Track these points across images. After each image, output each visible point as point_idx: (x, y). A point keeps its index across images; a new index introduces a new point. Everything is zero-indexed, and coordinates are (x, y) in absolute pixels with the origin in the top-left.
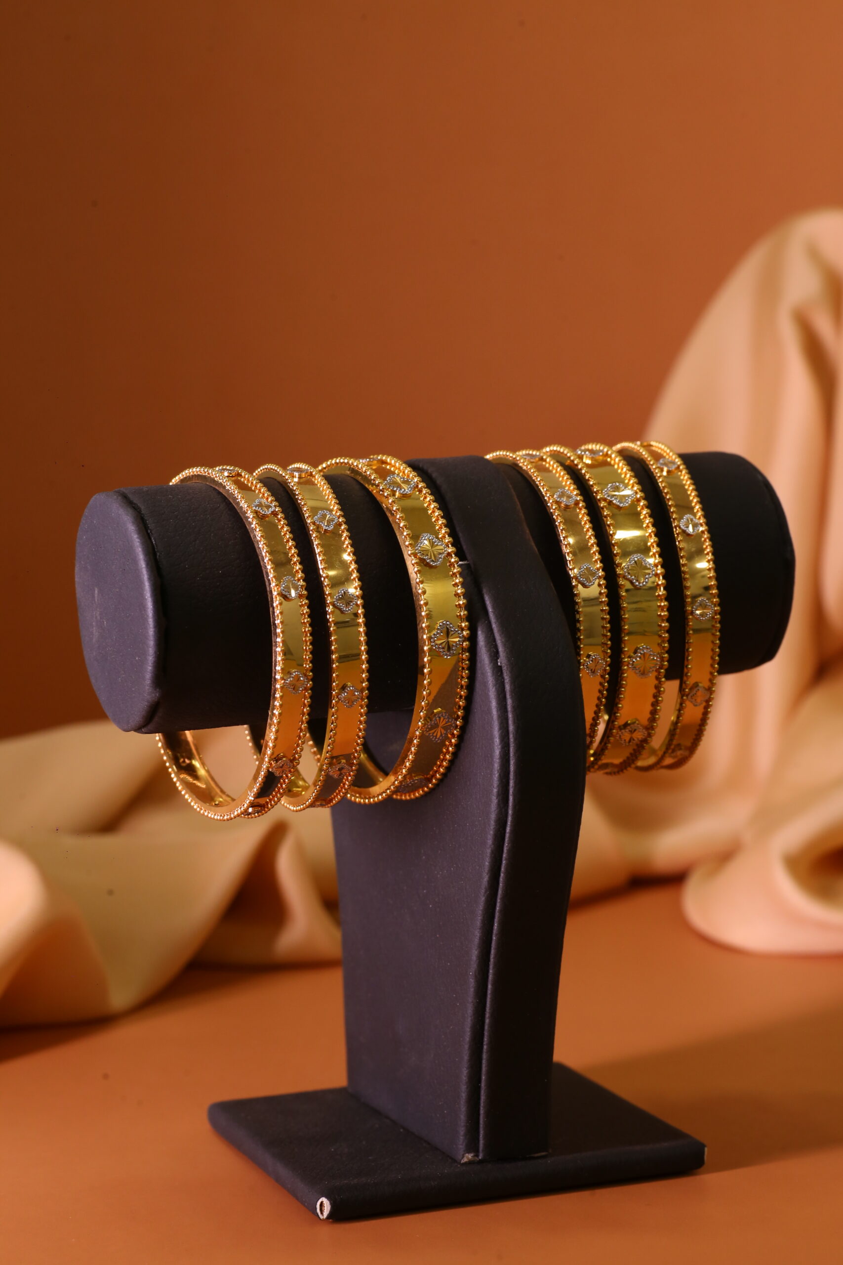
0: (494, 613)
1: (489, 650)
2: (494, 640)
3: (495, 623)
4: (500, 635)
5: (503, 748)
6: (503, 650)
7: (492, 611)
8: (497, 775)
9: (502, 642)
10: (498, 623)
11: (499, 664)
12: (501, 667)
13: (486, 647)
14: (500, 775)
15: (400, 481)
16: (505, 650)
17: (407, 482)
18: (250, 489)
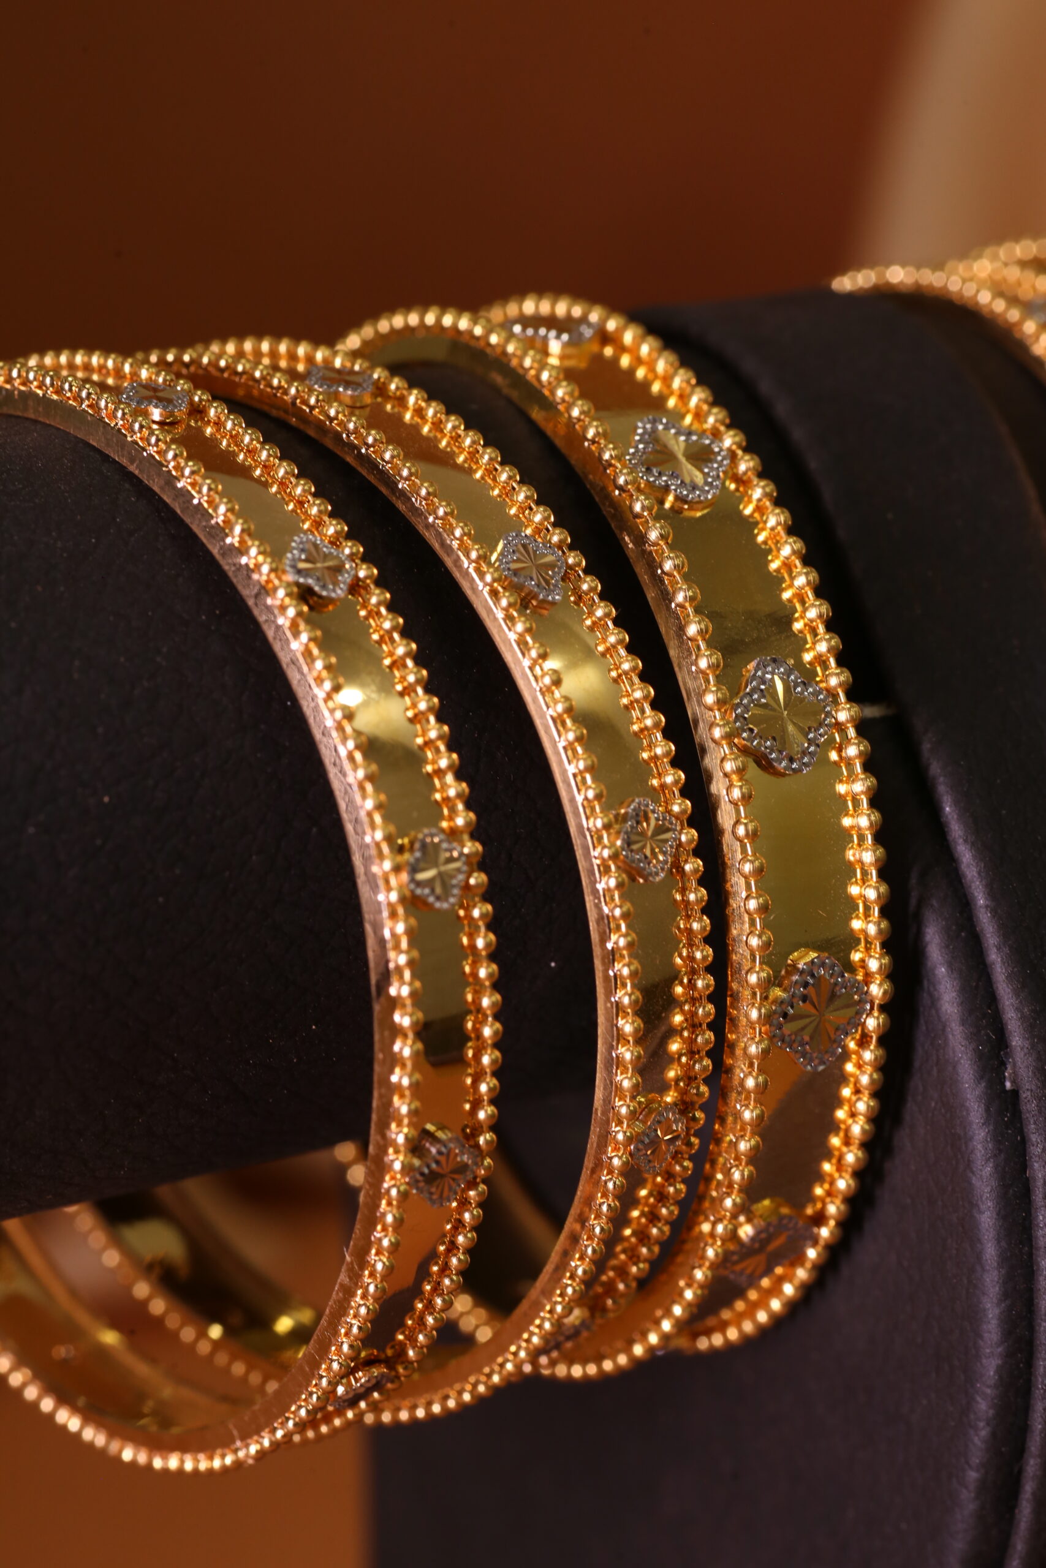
0: (994, 912)
1: (974, 1036)
2: (992, 999)
3: (999, 949)
4: (1016, 993)
5: (1009, 1355)
6: (1027, 1044)
7: (987, 907)
8: (983, 1433)
9: (1023, 1018)
10: (1007, 950)
11: (1008, 1085)
12: (1015, 1093)
13: (963, 1022)
14: (994, 1434)
15: (678, 445)
16: (1033, 1046)
17: (701, 456)
18: (244, 472)
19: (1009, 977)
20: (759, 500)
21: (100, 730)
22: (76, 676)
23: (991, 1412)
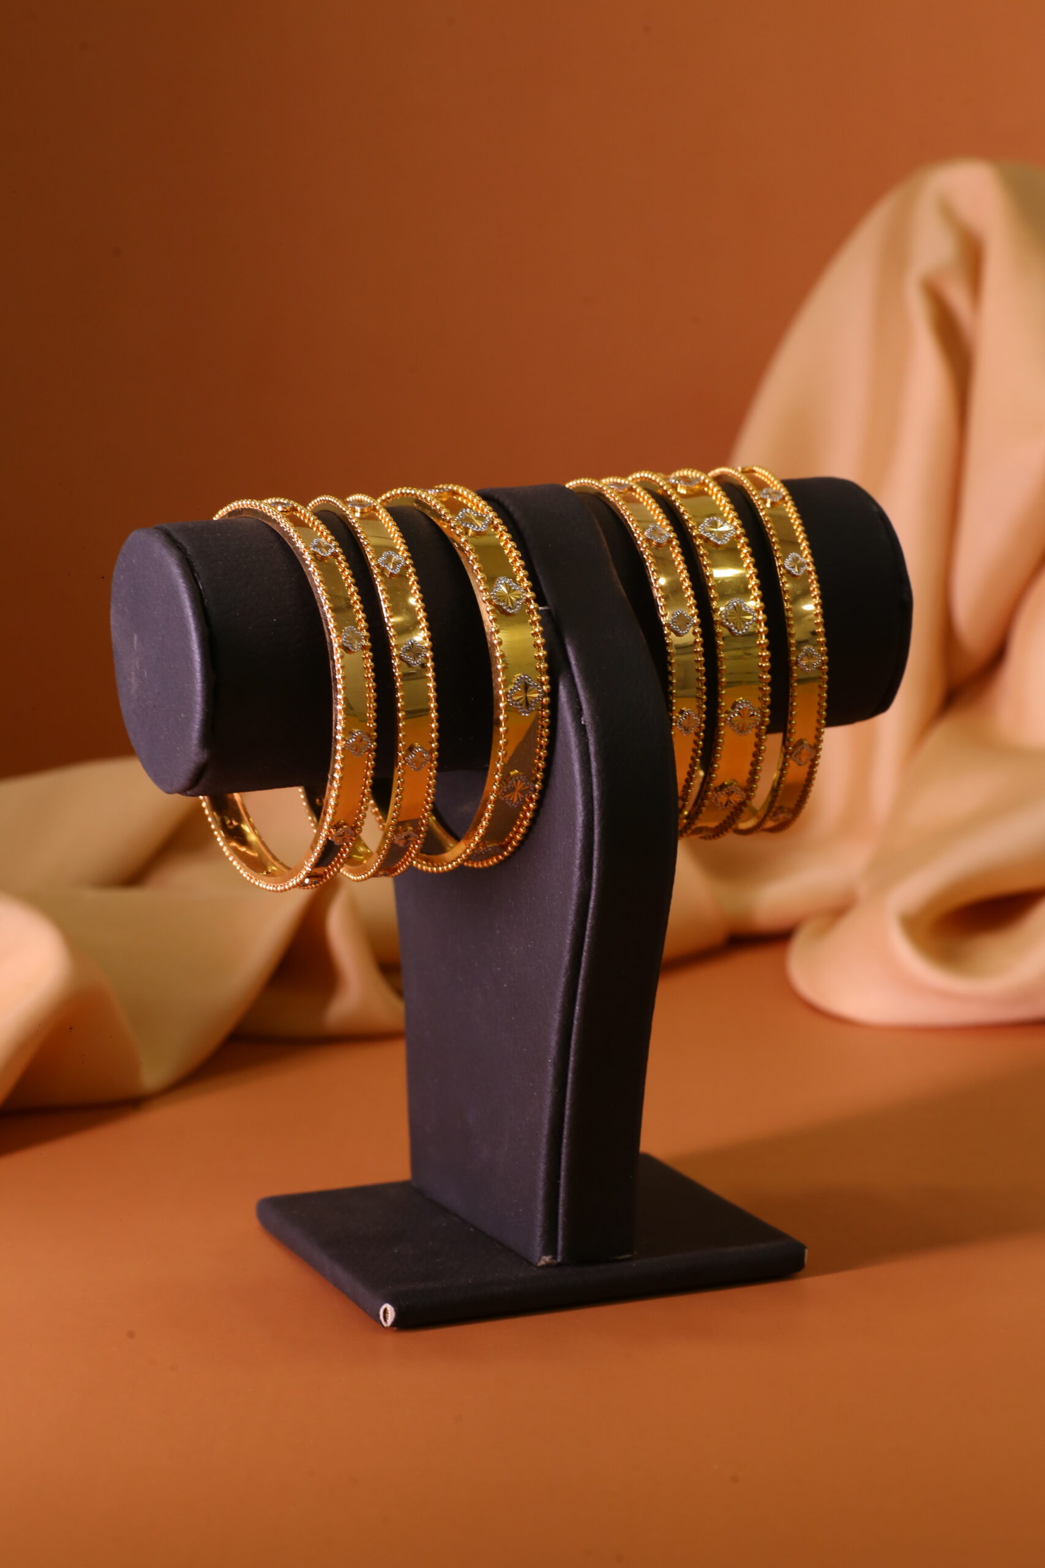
0: (577, 665)
1: (571, 707)
2: (578, 696)
3: (579, 677)
4: (584, 691)
6: (587, 707)
7: (575, 664)
9: (586, 699)
10: (581, 677)
11: (583, 722)
12: (584, 726)
13: (568, 703)
15: (473, 516)
16: (589, 707)
17: (481, 518)
18: (307, 526)
19: (582, 686)
20: (510, 548)
21: (273, 599)
22: (265, 582)
23: (582, 837)
